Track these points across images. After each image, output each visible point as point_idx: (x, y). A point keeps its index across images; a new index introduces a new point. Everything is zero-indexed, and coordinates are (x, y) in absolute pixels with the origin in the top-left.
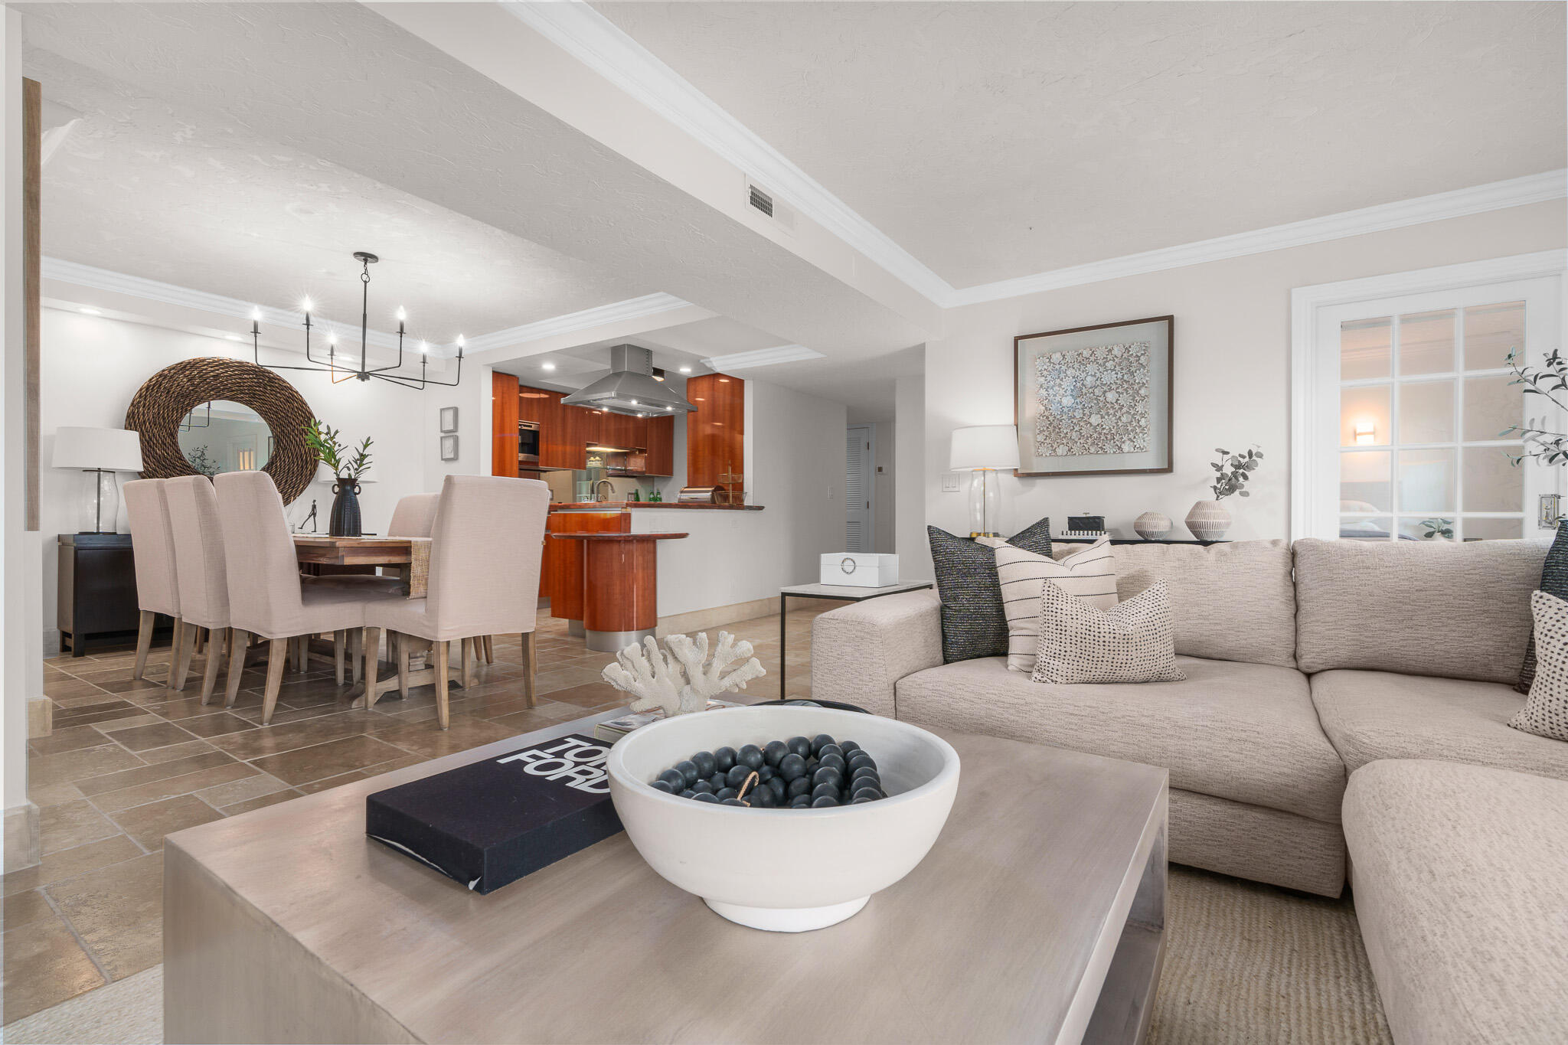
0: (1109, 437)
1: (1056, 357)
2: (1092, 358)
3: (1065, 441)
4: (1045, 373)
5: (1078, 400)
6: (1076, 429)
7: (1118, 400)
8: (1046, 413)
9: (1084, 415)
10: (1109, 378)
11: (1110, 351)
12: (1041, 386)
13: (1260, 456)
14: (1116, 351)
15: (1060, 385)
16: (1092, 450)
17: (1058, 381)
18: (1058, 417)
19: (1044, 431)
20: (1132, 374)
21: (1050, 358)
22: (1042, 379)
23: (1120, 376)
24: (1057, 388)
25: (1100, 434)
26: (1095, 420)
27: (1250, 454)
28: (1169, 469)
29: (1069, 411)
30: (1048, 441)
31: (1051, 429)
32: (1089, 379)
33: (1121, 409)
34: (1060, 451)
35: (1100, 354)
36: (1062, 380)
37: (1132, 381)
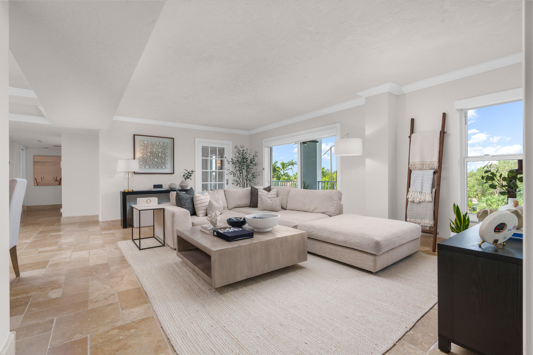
0: (159, 164)
1: (146, 142)
2: (155, 144)
3: (148, 165)
4: (142, 146)
5: (151, 154)
6: (151, 162)
7: (161, 156)
8: (143, 157)
9: (153, 158)
10: (160, 150)
11: (160, 143)
12: (141, 149)
13: (194, 171)
14: (161, 144)
15: (147, 150)
16: (155, 167)
17: (146, 149)
18: (146, 158)
19: (142, 161)
20: (165, 150)
21: (144, 142)
22: (142, 147)
23: (162, 150)
24: (146, 150)
25: (157, 163)
26: (156, 160)
27: (192, 171)
28: (173, 173)
29: (149, 157)
30: (143, 164)
31: (144, 161)
32: (154, 149)
33: (162, 158)
34: (146, 167)
35: (157, 143)
36: (147, 148)
37: (165, 152)
